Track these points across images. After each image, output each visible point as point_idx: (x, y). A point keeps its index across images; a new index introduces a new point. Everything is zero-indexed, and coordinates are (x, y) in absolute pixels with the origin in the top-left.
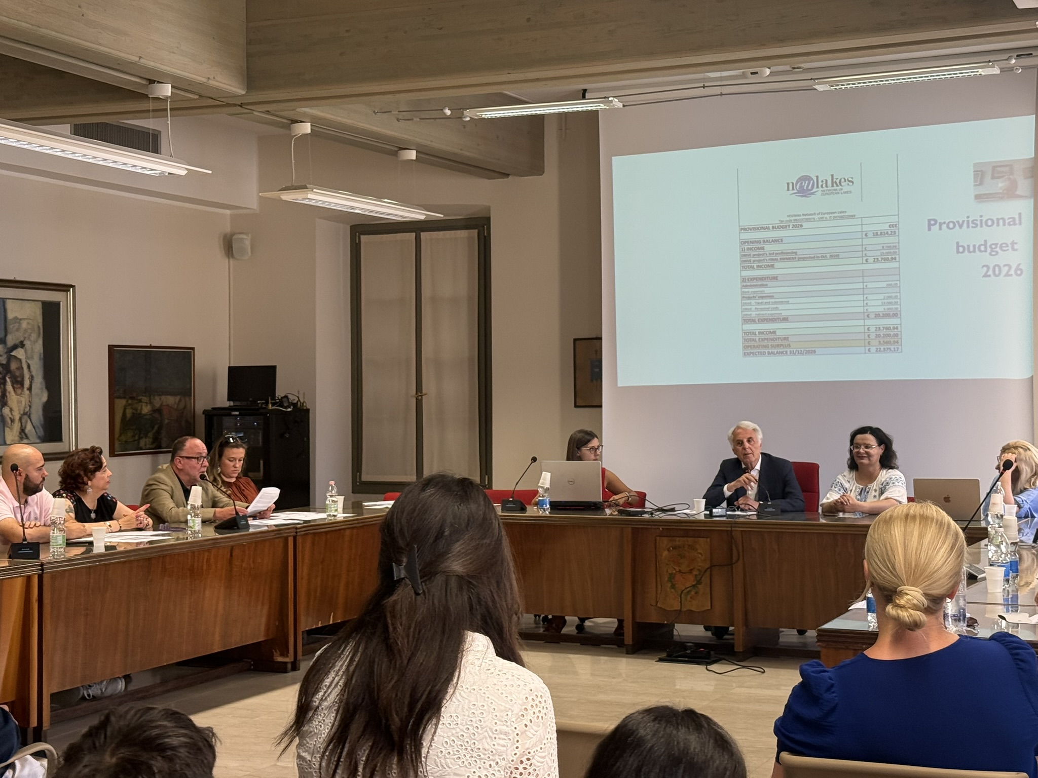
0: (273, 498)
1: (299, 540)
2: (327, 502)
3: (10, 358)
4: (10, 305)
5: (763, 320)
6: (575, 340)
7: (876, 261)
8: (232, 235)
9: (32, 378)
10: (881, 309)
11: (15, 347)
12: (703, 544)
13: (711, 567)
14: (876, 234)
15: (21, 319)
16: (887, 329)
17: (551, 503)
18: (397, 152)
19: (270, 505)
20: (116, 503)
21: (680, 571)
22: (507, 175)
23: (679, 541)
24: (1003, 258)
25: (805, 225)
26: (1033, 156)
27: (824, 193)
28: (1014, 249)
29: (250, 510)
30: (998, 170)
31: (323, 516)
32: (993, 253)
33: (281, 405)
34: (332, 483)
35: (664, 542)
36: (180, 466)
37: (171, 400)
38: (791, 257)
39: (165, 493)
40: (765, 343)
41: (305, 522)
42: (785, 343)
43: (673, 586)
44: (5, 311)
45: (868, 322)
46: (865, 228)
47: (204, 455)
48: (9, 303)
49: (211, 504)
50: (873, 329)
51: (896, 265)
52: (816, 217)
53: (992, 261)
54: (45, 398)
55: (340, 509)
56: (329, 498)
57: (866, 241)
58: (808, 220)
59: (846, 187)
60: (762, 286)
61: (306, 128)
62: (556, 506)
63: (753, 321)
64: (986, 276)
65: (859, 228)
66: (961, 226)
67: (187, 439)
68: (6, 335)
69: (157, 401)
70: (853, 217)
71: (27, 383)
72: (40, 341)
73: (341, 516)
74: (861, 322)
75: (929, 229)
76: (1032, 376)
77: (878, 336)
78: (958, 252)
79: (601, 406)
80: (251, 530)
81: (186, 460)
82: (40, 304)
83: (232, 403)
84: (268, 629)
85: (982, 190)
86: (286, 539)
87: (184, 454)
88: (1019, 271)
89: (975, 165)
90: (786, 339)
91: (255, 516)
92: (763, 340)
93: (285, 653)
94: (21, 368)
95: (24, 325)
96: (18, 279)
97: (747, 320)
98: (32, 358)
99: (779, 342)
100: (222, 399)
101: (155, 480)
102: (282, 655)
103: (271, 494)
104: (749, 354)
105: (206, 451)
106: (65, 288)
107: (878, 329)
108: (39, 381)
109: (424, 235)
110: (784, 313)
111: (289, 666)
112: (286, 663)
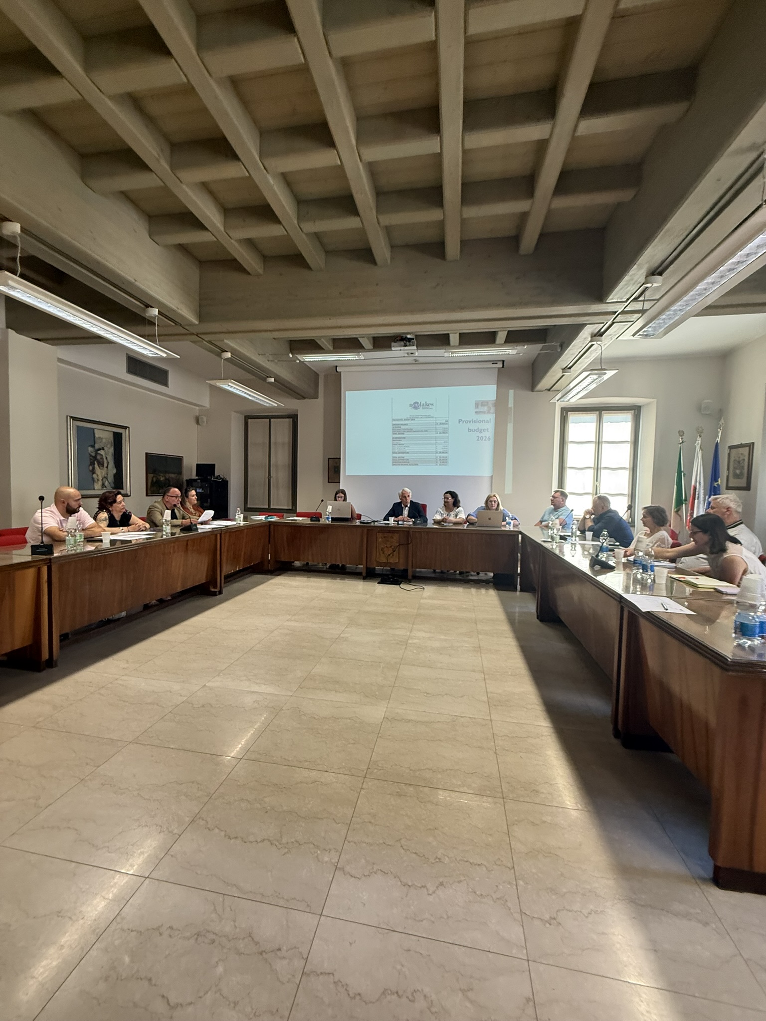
0: (211, 515)
1: (223, 536)
2: (236, 517)
3: (96, 454)
4: (96, 431)
5: (399, 453)
6: (329, 459)
7: (440, 433)
8: (199, 416)
9: (108, 463)
10: (442, 450)
11: (99, 449)
12: (396, 536)
13: (399, 545)
14: (440, 424)
15: (102, 438)
16: (443, 457)
17: (332, 518)
18: (266, 378)
19: (209, 518)
20: (131, 516)
21: (386, 547)
22: (304, 398)
23: (386, 535)
24: (483, 434)
25: (416, 419)
26: (495, 399)
27: (423, 408)
28: (488, 431)
29: (199, 520)
30: (484, 403)
31: (234, 523)
32: (481, 432)
33: (217, 478)
34: (239, 509)
35: (379, 535)
36: (167, 500)
37: (172, 476)
38: (410, 430)
39: (158, 512)
40: (400, 461)
41: (226, 526)
42: (408, 461)
43: (383, 553)
44: (94, 434)
45: (437, 455)
46: (437, 422)
47: (179, 496)
48: (96, 430)
49: (181, 517)
50: (438, 457)
51: (447, 435)
52: (420, 417)
53: (480, 435)
54: (115, 471)
55: (242, 520)
56: (237, 516)
57: (437, 426)
58: (417, 418)
59: (431, 406)
60: (400, 440)
61: (229, 355)
62: (333, 519)
63: (396, 453)
64: (478, 440)
65: (435, 422)
66: (470, 422)
67: (171, 488)
68: (95, 444)
69: (167, 476)
70: (433, 417)
71: (105, 465)
72: (113, 448)
73: (242, 523)
74: (434, 455)
75: (459, 423)
76: (492, 476)
77: (440, 460)
78: (469, 431)
79: (340, 482)
80: (200, 531)
81: (170, 497)
82: (112, 433)
83: (197, 478)
84: (207, 577)
85: (477, 410)
86: (216, 535)
87: (169, 494)
88: (489, 439)
89: (476, 401)
90: (408, 460)
91: (202, 523)
92: (399, 460)
93: (215, 587)
94: (102, 458)
95: (104, 440)
96: (101, 421)
97: (394, 453)
98: (108, 454)
99: (405, 461)
100: (194, 476)
101: (153, 506)
102: (214, 588)
103: (209, 514)
104: (394, 465)
105: (180, 494)
106: (125, 428)
107: (440, 457)
108: (111, 464)
109: (272, 420)
110: (407, 451)
111: (218, 593)
112: (216, 592)
